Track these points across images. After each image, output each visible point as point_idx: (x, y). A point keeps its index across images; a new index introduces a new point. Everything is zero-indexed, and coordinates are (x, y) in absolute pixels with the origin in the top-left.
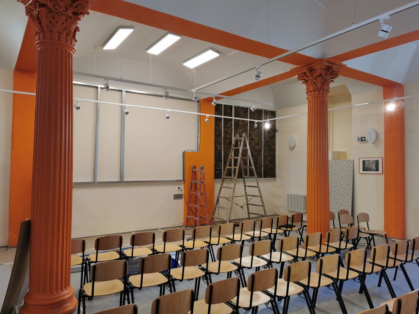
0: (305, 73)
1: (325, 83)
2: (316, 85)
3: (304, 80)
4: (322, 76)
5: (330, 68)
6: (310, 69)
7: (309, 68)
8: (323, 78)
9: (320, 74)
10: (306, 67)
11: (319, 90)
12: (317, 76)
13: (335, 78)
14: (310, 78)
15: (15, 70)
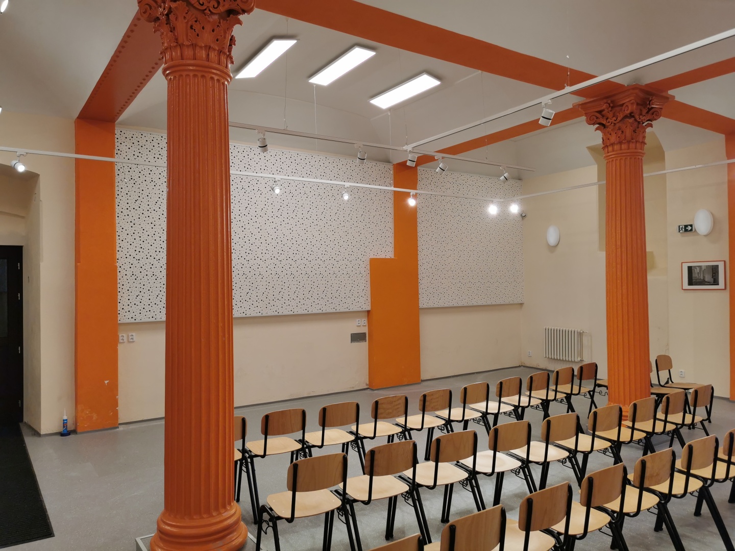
0: (600, 112)
1: (639, 129)
2: (622, 132)
3: (598, 124)
4: (633, 117)
5: (648, 103)
6: (611, 105)
7: (609, 102)
8: (636, 120)
9: (631, 113)
10: (605, 101)
11: (629, 142)
12: (626, 117)
13: (655, 120)
14: (611, 121)
15: (78, 118)
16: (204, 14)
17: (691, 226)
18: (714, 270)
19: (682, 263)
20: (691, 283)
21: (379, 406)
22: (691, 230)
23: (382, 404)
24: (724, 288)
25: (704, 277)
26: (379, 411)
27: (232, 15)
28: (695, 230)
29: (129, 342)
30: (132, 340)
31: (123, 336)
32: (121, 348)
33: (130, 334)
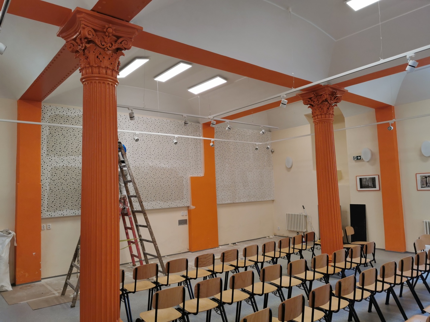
0: (310, 98)
1: (330, 107)
2: (322, 109)
3: (310, 104)
4: (327, 101)
5: (334, 94)
6: (316, 95)
7: (315, 93)
8: (328, 103)
9: (326, 99)
10: (312, 93)
11: (325, 114)
12: (323, 101)
13: (338, 102)
14: (316, 103)
15: (19, 99)
16: (104, 50)
17: (360, 156)
18: (373, 180)
19: (356, 176)
20: (361, 187)
21: (199, 260)
22: (360, 159)
23: (201, 259)
24: (379, 189)
25: (368, 184)
26: (199, 263)
27: (119, 51)
28: (362, 159)
29: (47, 229)
30: (49, 228)
31: (44, 226)
32: (43, 233)
33: (48, 225)
